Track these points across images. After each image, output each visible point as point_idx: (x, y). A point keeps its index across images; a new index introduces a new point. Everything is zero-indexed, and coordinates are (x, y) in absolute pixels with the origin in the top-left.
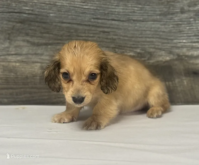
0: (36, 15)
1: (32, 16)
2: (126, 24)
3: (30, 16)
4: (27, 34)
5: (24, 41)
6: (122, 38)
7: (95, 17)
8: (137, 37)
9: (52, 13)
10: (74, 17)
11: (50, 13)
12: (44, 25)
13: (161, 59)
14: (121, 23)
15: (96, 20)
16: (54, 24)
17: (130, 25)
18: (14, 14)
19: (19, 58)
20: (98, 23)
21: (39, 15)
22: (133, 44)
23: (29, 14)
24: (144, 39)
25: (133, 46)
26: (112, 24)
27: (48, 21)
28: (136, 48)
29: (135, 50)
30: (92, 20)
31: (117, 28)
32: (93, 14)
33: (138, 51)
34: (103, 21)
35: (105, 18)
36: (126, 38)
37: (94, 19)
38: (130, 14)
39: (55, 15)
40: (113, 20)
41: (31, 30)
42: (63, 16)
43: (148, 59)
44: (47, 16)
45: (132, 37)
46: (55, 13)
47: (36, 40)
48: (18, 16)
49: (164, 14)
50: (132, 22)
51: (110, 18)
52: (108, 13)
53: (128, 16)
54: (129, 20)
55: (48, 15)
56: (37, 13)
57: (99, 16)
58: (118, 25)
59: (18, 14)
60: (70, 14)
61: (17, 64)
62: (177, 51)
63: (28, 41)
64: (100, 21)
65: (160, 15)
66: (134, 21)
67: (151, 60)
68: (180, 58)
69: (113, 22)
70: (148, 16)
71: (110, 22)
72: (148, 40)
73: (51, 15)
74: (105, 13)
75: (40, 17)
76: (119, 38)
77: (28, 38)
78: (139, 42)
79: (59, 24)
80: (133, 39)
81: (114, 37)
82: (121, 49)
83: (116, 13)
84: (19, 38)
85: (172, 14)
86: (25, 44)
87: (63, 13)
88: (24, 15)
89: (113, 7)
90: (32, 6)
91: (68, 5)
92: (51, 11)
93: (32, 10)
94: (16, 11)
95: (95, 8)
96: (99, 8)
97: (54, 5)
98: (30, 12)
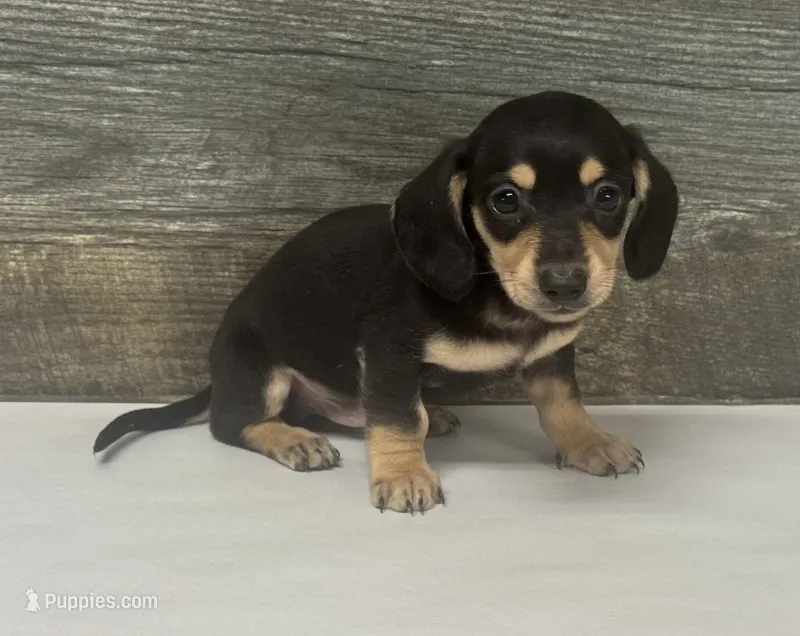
0: (375, 60)
1: (363, 67)
2: (722, 100)
3: (353, 67)
4: (341, 136)
5: (327, 160)
7: (605, 72)
8: (763, 151)
9: (439, 56)
10: (521, 69)
11: (430, 56)
12: (406, 102)
14: (704, 98)
15: (608, 85)
16: (447, 97)
17: (740, 104)
18: (295, 56)
20: (616, 95)
21: (388, 62)
22: (745, 179)
23: (351, 57)
25: (743, 185)
26: (667, 102)
27: (425, 85)
28: (754, 192)
29: (752, 200)
30: (594, 83)
31: (686, 117)
34: (636, 87)
35: (643, 76)
36: (720, 155)
37: (600, 79)
38: (744, 62)
39: (451, 63)
40: (673, 84)
41: (355, 118)
42: (482, 66)
44: (422, 68)
45: (742, 152)
46: (448, 57)
48: (307, 65)
50: (748, 91)
51: (665, 77)
52: (656, 59)
53: (733, 71)
54: (734, 87)
55: (425, 62)
56: (381, 55)
58: (691, 105)
59: (307, 58)
60: (509, 58)
63: (343, 162)
64: (623, 88)
66: (754, 88)
69: (675, 92)
71: (661, 92)
73: (435, 62)
74: (644, 58)
75: (392, 70)
76: (694, 155)
77: (345, 150)
78: (768, 169)
79: (464, 98)
80: (747, 158)
81: (675, 150)
82: (698, 196)
83: (687, 58)
84: (310, 149)
86: (334, 171)
87: (481, 55)
88: (334, 62)
89: (678, 34)
90: (362, 28)
91: (500, 24)
92: (435, 49)
93: (364, 44)
94: (300, 45)
95: (606, 38)
96: (619, 38)
97: (450, 24)
98: (355, 49)
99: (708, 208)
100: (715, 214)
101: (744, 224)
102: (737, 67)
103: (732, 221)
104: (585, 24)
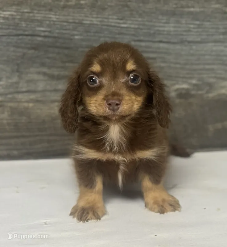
0: (55, 37)
1: (50, 40)
2: (178, 47)
3: (46, 40)
4: (43, 65)
5: (39, 73)
6: (172, 65)
7: (136, 38)
8: (192, 64)
9: (77, 35)
11: (74, 35)
12: (66, 52)
13: (223, 91)
14: (171, 47)
15: (137, 43)
16: (80, 49)
17: (184, 48)
18: (25, 37)
19: (33, 96)
21: (59, 38)
23: (45, 37)
24: (201, 67)
25: (187, 76)
26: (159, 48)
27: (73, 46)
28: (191, 78)
29: (190, 81)
32: (133, 35)
33: (194, 82)
34: (148, 44)
36: (178, 66)
37: (135, 41)
39: (82, 37)
40: (161, 42)
41: (48, 58)
42: (93, 38)
44: (71, 39)
46: (81, 35)
47: (56, 72)
48: (29, 40)
50: (186, 43)
51: (157, 39)
52: (154, 33)
53: (181, 37)
54: (182, 42)
55: (72, 37)
56: (56, 35)
57: (142, 38)
58: (167, 49)
59: (29, 38)
60: (102, 35)
61: (31, 105)
63: (45, 74)
64: (143, 44)
65: (224, 34)
66: (189, 42)
67: (210, 93)
69: (161, 45)
70: (208, 35)
71: (157, 45)
72: (207, 67)
73: (77, 37)
74: (149, 33)
75: (60, 41)
76: (169, 66)
77: (45, 70)
78: (195, 70)
80: (188, 67)
81: (162, 65)
83: (165, 33)
84: (32, 70)
86: (41, 77)
87: (92, 34)
88: (40, 39)
89: (161, 25)
90: (49, 26)
91: (99, 23)
92: (75, 33)
93: (50, 32)
94: (27, 33)
95: (136, 26)
96: (141, 27)
97: (81, 23)
98: (47, 34)
99: (175, 84)
100: (177, 87)
101: (187, 90)
102: (182, 35)
103: (183, 89)
104: (129, 22)
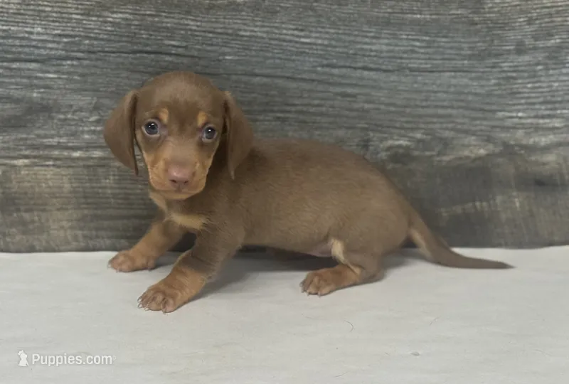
0: (193, 57)
1: (185, 61)
2: (393, 78)
3: (180, 60)
6: (382, 107)
7: (325, 62)
8: (417, 106)
9: (229, 54)
10: (278, 61)
11: (224, 54)
13: (466, 153)
14: (382, 76)
15: (327, 70)
16: (234, 77)
17: (403, 79)
18: (145, 55)
20: (332, 75)
21: (200, 58)
22: (407, 122)
23: (178, 55)
24: (430, 111)
25: (406, 125)
26: (362, 78)
27: (221, 71)
28: (412, 129)
29: (411, 134)
30: (319, 69)
31: (373, 87)
32: (320, 56)
33: (419, 135)
34: (344, 71)
35: (348, 64)
36: (393, 109)
37: (323, 66)
38: (405, 56)
39: (237, 58)
40: (365, 68)
42: (254, 59)
43: (439, 155)
44: (219, 60)
45: (405, 107)
46: (235, 54)
48: (152, 60)
49: (480, 56)
50: (407, 72)
51: (360, 65)
52: (355, 54)
53: (399, 61)
54: (400, 70)
55: (221, 58)
56: (196, 54)
57: (334, 61)
58: (375, 80)
59: (152, 56)
60: (270, 55)
62: (503, 135)
64: (336, 71)
65: (470, 57)
66: (411, 70)
67: (444, 155)
68: (509, 151)
69: (366, 73)
70: (443, 59)
71: (358, 73)
72: (441, 111)
73: (227, 57)
74: (347, 53)
75: (202, 62)
76: (378, 109)
78: (420, 116)
79: (245, 78)
80: (408, 110)
81: (367, 106)
82: (381, 132)
83: (373, 54)
85: (498, 55)
87: (254, 53)
88: (168, 58)
89: (367, 40)
90: (184, 38)
91: (265, 35)
92: (227, 50)
93: (186, 47)
94: (148, 49)
95: (326, 42)
96: (334, 43)
97: (236, 35)
98: (180, 51)
99: (386, 139)
100: (390, 142)
101: (407, 148)
102: (401, 58)
103: (400, 146)
104: (314, 35)
